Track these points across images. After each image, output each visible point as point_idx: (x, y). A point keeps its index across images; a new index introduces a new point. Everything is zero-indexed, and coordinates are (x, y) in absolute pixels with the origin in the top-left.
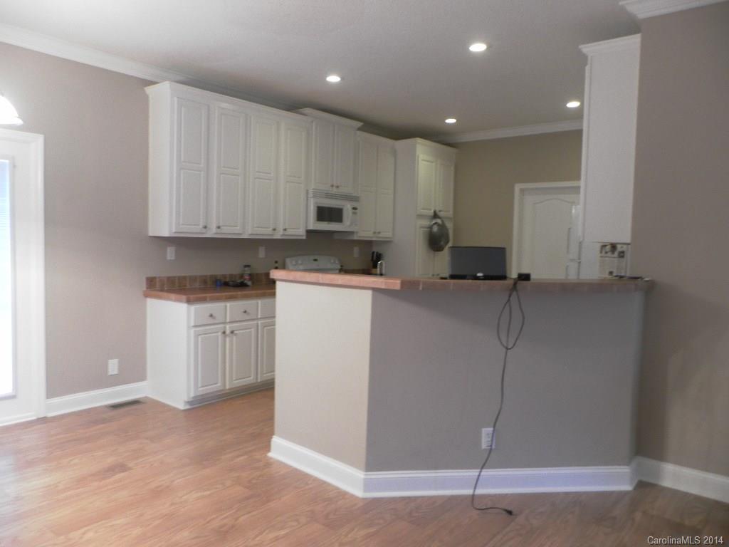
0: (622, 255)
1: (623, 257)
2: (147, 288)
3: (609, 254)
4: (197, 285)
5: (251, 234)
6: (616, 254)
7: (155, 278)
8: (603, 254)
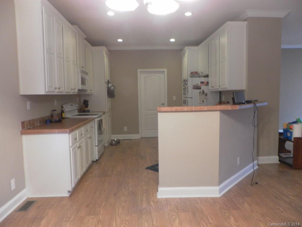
0: (206, 95)
1: (207, 95)
2: (22, 129)
3: (202, 95)
4: (38, 124)
5: (67, 92)
6: (204, 94)
7: (24, 121)
8: (200, 95)
